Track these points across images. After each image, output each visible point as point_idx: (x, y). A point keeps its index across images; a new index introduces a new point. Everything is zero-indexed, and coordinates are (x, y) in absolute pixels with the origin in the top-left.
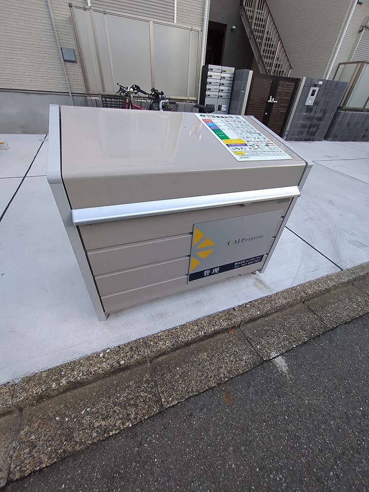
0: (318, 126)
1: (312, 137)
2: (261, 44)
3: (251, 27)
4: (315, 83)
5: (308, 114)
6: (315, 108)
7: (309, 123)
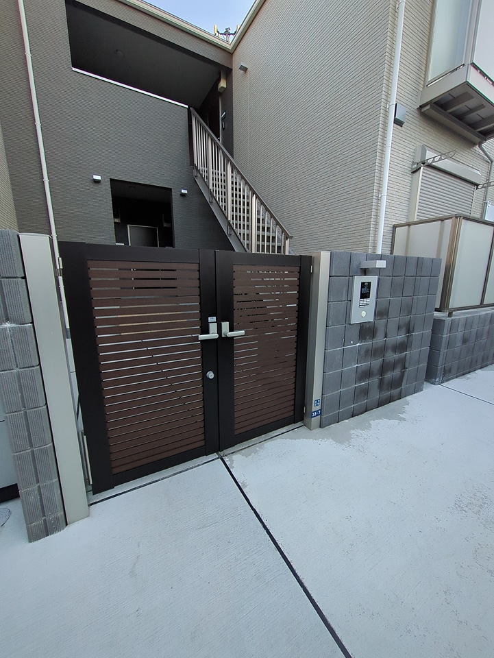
0: (403, 363)
1: (395, 392)
2: (226, 207)
4: (364, 267)
5: (368, 343)
6: (381, 323)
7: (376, 363)
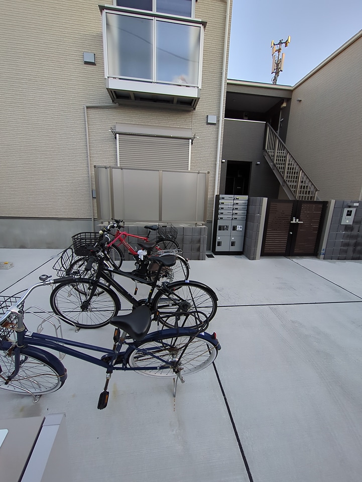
2: (283, 172)
3: (273, 162)
4: (349, 205)
5: (349, 233)
6: (356, 226)
7: (353, 241)
